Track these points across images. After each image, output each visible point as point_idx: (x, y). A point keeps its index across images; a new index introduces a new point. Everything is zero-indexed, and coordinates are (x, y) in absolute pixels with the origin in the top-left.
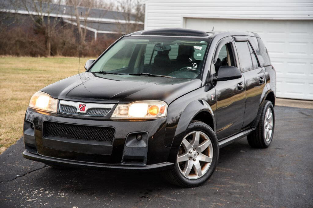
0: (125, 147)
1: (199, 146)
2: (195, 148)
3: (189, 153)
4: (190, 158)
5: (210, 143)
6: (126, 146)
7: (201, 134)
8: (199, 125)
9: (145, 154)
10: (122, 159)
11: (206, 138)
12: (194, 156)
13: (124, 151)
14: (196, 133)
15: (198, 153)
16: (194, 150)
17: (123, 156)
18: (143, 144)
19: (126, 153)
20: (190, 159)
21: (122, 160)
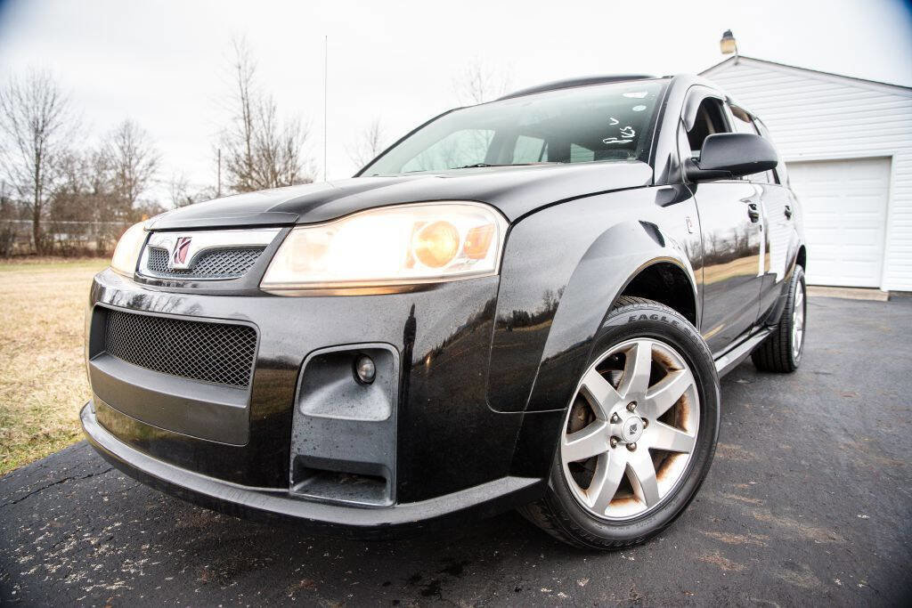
0: (296, 416)
1: (649, 393)
2: (634, 403)
3: (612, 421)
4: (616, 439)
5: (691, 380)
6: (300, 412)
7: (656, 349)
8: (649, 314)
9: (384, 454)
10: (292, 468)
11: (675, 364)
12: (632, 433)
13: (293, 435)
14: (636, 344)
15: (644, 419)
16: (629, 409)
17: (293, 456)
18: (378, 406)
19: (305, 443)
20: (613, 446)
21: (291, 475)
